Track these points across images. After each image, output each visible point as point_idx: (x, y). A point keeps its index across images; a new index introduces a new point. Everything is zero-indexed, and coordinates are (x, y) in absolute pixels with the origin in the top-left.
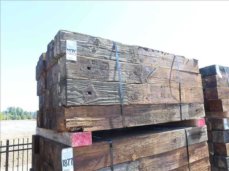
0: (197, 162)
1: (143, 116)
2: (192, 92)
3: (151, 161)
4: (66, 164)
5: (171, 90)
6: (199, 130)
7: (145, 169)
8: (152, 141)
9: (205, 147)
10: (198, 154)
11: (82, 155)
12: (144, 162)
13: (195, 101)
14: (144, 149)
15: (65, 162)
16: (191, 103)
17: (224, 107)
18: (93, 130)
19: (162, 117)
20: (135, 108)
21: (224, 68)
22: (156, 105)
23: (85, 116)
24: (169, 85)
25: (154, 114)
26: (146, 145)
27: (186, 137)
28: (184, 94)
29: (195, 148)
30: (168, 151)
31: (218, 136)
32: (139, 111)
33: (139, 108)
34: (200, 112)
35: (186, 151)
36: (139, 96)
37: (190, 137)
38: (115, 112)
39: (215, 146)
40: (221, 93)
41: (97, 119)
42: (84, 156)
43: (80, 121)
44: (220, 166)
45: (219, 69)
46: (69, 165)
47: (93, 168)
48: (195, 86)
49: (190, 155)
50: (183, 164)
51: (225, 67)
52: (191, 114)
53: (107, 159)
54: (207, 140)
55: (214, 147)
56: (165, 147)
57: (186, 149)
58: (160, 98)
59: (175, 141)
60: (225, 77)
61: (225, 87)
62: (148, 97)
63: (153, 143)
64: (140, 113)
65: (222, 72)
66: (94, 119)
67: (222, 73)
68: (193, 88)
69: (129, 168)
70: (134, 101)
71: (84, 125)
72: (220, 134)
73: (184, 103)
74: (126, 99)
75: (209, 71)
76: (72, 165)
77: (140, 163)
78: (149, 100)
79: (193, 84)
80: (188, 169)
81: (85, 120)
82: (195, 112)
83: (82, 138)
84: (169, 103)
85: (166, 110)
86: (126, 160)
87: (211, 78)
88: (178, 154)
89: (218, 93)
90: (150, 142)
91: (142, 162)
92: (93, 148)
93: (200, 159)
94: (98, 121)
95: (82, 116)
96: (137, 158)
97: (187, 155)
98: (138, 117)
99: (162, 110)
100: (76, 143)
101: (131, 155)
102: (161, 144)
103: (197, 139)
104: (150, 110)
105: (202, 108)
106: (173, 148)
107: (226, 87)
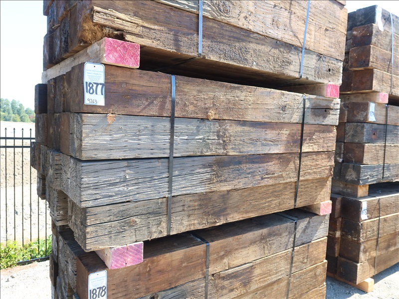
0: (314, 153)
1: (235, 48)
2: (327, 35)
3: (239, 128)
4: (91, 90)
5: (290, 17)
6: (326, 104)
7: (228, 139)
8: (246, 96)
9: (331, 135)
10: (317, 142)
11: (121, 83)
12: (228, 127)
13: (330, 53)
14: (231, 106)
15: (89, 86)
16: (321, 55)
17: (375, 82)
18: (143, 44)
19: (267, 60)
20: (223, 29)
21: (390, 15)
22: (260, 36)
23: (130, 13)
24: (289, 8)
25: (254, 50)
26: (235, 101)
27: (304, 108)
28: (313, 33)
29: (316, 131)
30: (270, 121)
31: (356, 131)
32: (230, 37)
33: (229, 31)
34: (334, 74)
35: (300, 132)
36: (231, 8)
37: (309, 110)
38: (186, 24)
39: (346, 148)
40: (375, 57)
41: (152, 27)
42: (124, 86)
43: (120, 19)
44: (348, 179)
45: (381, 15)
46: (96, 94)
47: (139, 111)
48: (335, 26)
49: (305, 140)
50: (291, 150)
51: (393, 15)
52: (318, 73)
53: (165, 103)
54: (337, 124)
55: (344, 151)
56: (266, 114)
57: (300, 129)
58: (269, 26)
59: (284, 108)
60: (388, 32)
61: (384, 49)
62: (247, 16)
63: (247, 101)
64: (230, 40)
65: (386, 22)
66: (146, 25)
67: (385, 24)
68: (330, 28)
69: (201, 129)
70: (223, 16)
71: (126, 28)
72: (359, 128)
73: (309, 50)
74: (209, 6)
75: (363, 17)
76: (102, 94)
77: (220, 126)
78: (248, 22)
79: (331, 21)
80: (298, 160)
81: (129, 20)
82: (326, 72)
83: (122, 51)
84: (284, 40)
85: (276, 51)
86: (197, 114)
87: (363, 30)
88: (285, 132)
89: (369, 56)
90: (242, 98)
91: (224, 127)
92: (141, 77)
93: (319, 150)
94: (154, 29)
95: (124, 11)
96: (217, 117)
97: (300, 138)
98: (227, 48)
99: (269, 48)
100: (111, 56)
101: (207, 109)
102: (260, 106)
103: (321, 118)
104: (249, 42)
105: (339, 69)
106: (278, 119)
107: (387, 50)
